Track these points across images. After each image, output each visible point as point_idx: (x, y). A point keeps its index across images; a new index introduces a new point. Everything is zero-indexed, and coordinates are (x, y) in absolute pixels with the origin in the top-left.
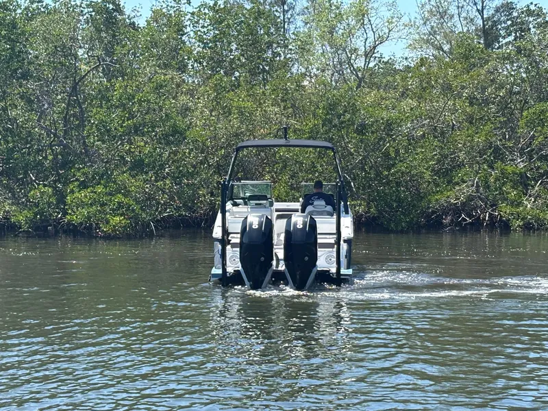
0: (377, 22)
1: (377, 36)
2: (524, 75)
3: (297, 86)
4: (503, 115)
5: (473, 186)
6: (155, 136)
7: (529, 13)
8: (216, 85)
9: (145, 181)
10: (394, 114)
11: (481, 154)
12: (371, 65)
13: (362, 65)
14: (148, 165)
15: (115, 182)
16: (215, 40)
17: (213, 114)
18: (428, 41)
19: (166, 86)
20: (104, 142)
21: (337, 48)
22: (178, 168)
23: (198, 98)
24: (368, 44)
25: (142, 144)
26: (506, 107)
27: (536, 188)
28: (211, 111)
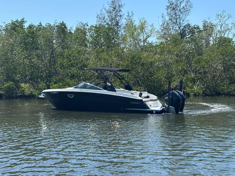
0: (147, 31)
1: (147, 35)
2: (194, 47)
3: (122, 51)
4: (187, 60)
5: (178, 82)
6: (78, 67)
7: (195, 28)
8: (97, 51)
9: (75, 81)
10: (153, 59)
11: (180, 72)
12: (145, 44)
13: (143, 44)
14: (76, 76)
15: (65, 82)
16: (96, 37)
17: (96, 60)
18: (163, 37)
19: (81, 51)
20: (62, 69)
21: (135, 39)
22: (85, 77)
23: (91, 55)
24: (144, 38)
25: (74, 70)
26: (188, 57)
27: (198, 83)
28: (95, 59)
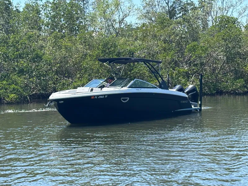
0: (124, 8)
1: (124, 14)
2: (187, 30)
3: (90, 36)
4: (178, 47)
5: (166, 77)
6: (29, 59)
7: (188, 4)
8: (55, 36)
9: (25, 78)
10: (132, 47)
11: (169, 63)
12: (122, 26)
13: (118, 27)
14: (26, 72)
15: (11, 79)
16: (54, 17)
17: (54, 49)
18: (145, 16)
19: (33, 37)
20: (6, 62)
21: (107, 20)
22: (39, 72)
23: (47, 42)
24: (120, 18)
25: (23, 62)
26: (179, 44)
27: (193, 78)
28: (53, 48)
